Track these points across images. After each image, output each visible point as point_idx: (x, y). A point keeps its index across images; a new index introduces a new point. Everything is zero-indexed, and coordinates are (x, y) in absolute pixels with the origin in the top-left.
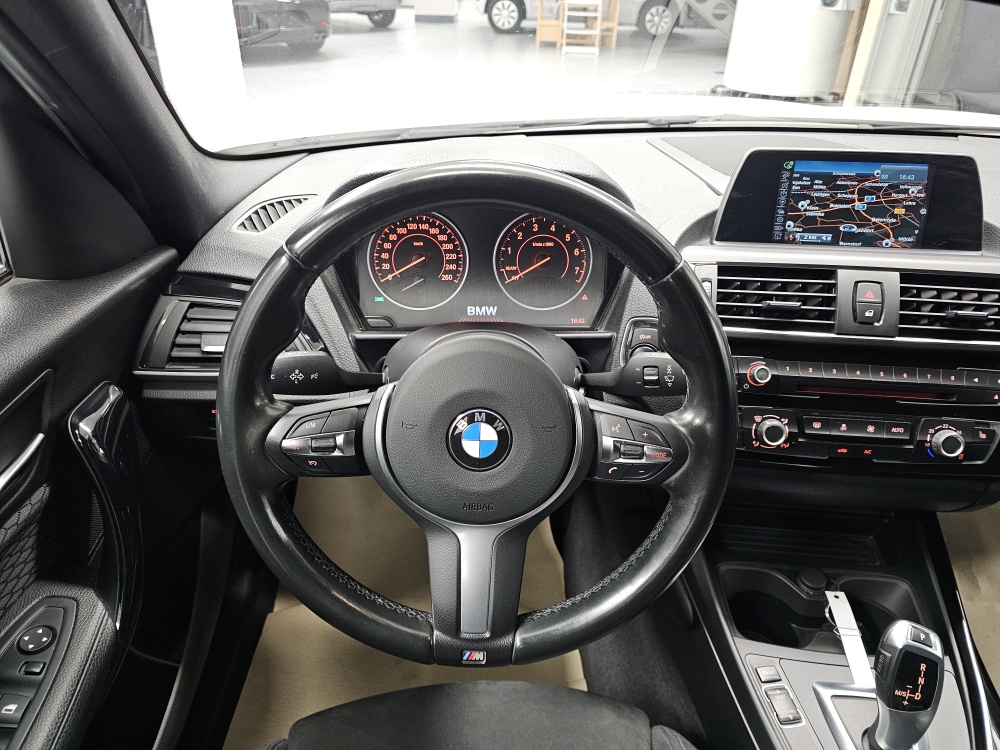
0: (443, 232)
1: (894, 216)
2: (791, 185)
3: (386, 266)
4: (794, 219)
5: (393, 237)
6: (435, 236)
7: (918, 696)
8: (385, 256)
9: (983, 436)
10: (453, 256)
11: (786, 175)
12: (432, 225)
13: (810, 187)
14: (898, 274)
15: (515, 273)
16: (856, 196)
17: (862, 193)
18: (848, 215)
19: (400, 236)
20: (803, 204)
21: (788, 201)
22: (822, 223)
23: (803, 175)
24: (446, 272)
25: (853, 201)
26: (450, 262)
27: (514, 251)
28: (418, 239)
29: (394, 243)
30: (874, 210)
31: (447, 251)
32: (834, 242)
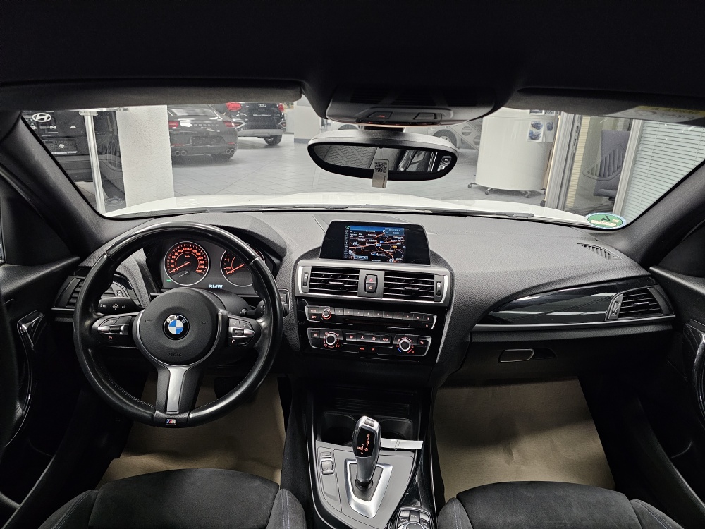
0: (198, 252)
1: (393, 249)
2: (349, 235)
3: (172, 266)
4: (352, 249)
5: (176, 254)
6: (195, 253)
7: (367, 450)
8: (172, 261)
9: (422, 343)
10: (203, 262)
11: (347, 231)
12: (194, 249)
13: (357, 237)
14: (384, 272)
15: (231, 270)
16: (376, 241)
17: (379, 239)
18: (374, 248)
19: (180, 253)
20: (355, 243)
21: (348, 242)
22: (364, 251)
23: (354, 231)
24: (199, 269)
25: (375, 242)
26: (201, 264)
27: (231, 261)
28: (187, 254)
29: (176, 256)
30: (384, 246)
31: (200, 260)
32: (369, 260)
